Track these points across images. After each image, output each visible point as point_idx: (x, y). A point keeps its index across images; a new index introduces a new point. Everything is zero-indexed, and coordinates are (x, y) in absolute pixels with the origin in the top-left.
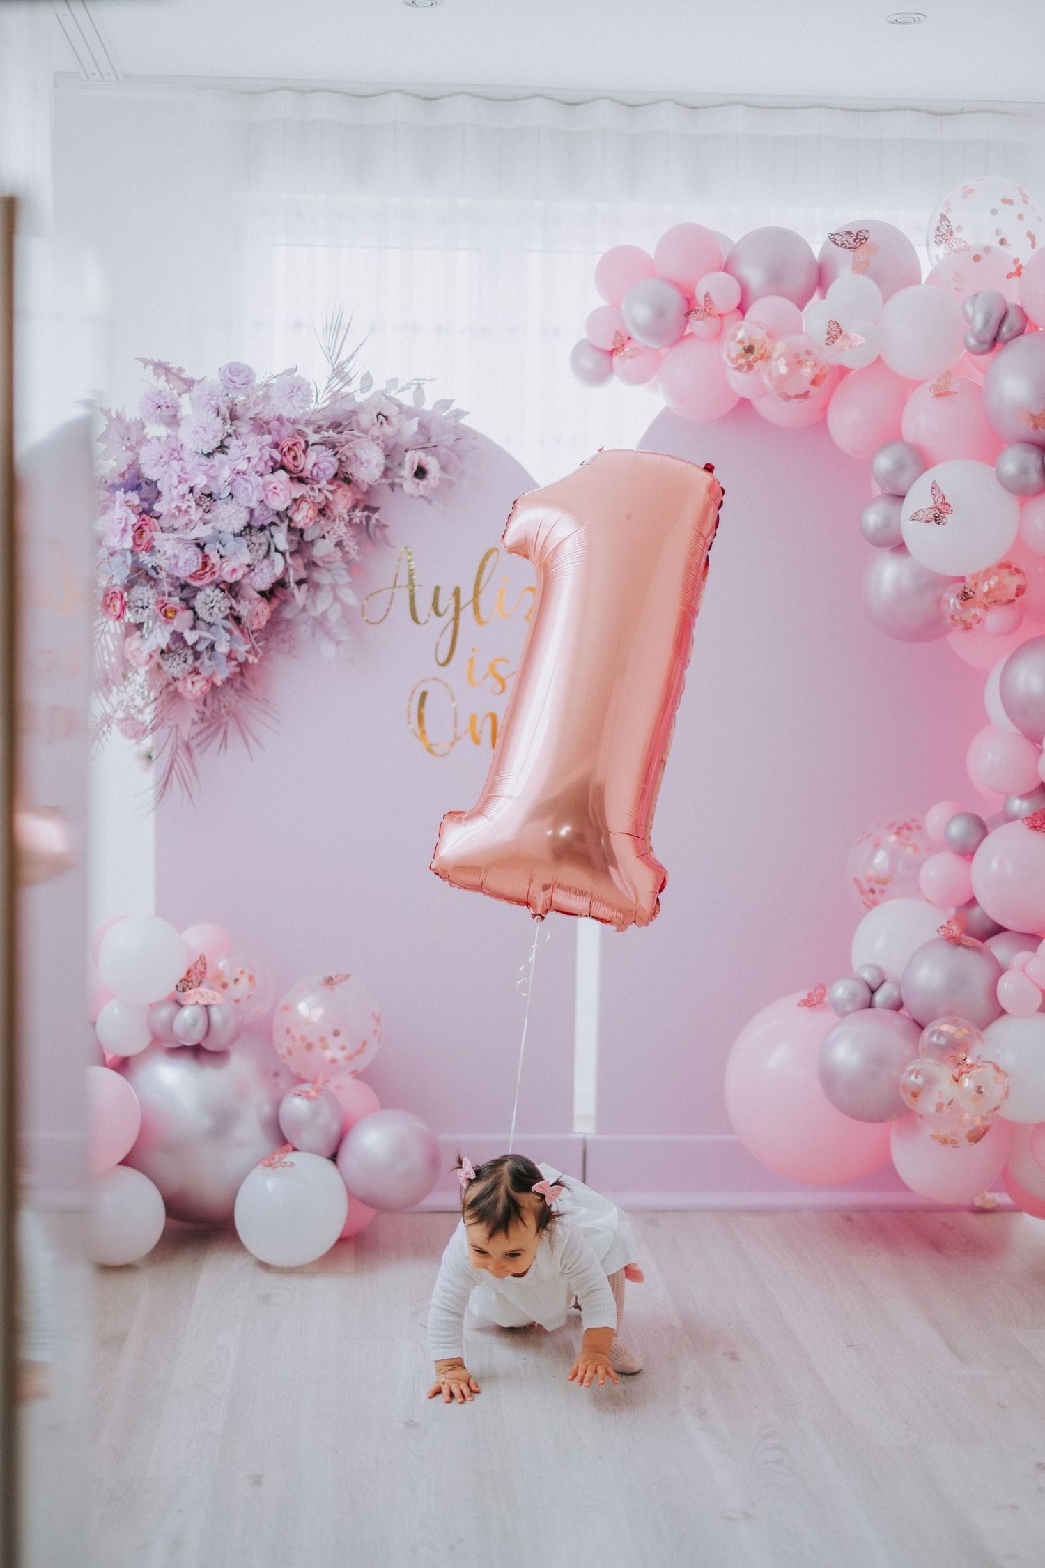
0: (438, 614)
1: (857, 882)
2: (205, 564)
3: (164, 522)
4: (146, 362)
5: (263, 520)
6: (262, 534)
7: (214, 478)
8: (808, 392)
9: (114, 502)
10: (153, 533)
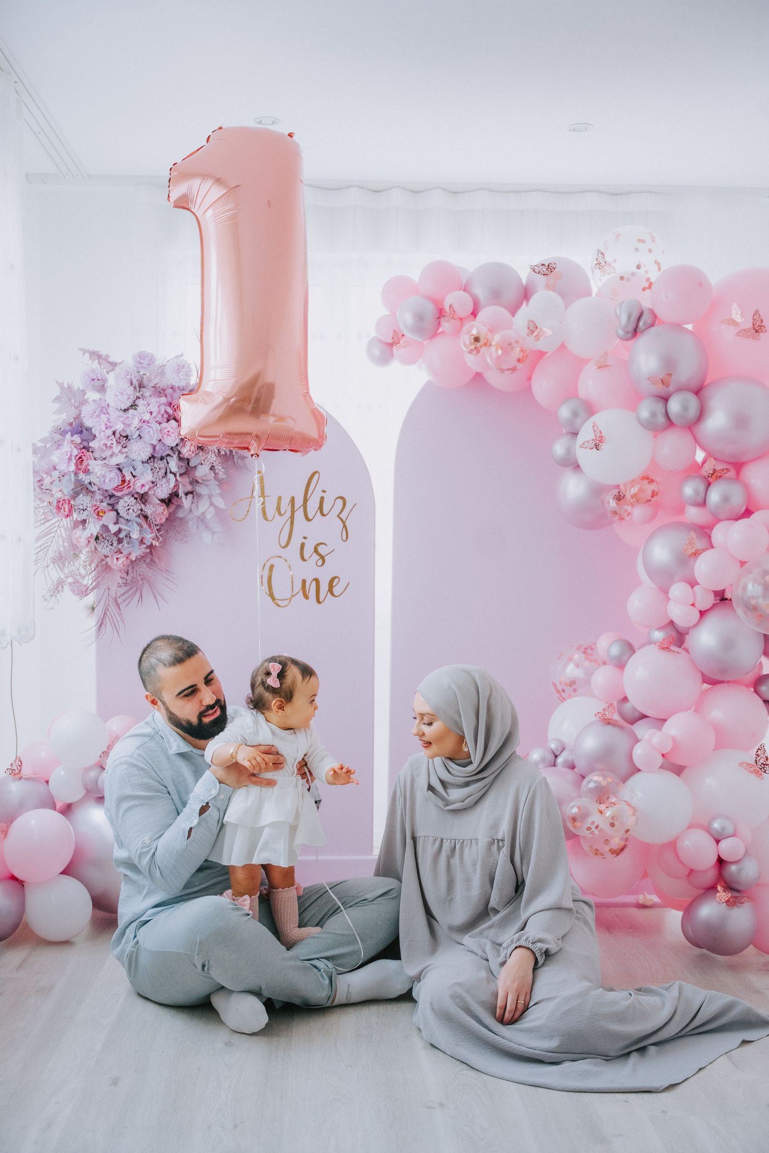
0: (280, 514)
1: (554, 685)
2: (124, 481)
3: (96, 455)
4: (85, 351)
5: (162, 453)
6: (161, 462)
7: (129, 425)
8: (516, 367)
9: (64, 442)
10: (89, 461)
